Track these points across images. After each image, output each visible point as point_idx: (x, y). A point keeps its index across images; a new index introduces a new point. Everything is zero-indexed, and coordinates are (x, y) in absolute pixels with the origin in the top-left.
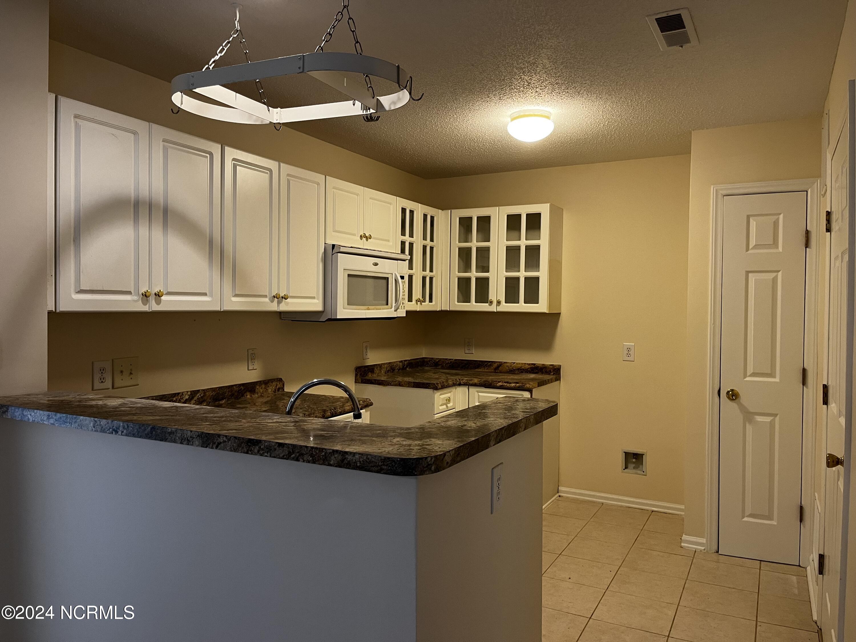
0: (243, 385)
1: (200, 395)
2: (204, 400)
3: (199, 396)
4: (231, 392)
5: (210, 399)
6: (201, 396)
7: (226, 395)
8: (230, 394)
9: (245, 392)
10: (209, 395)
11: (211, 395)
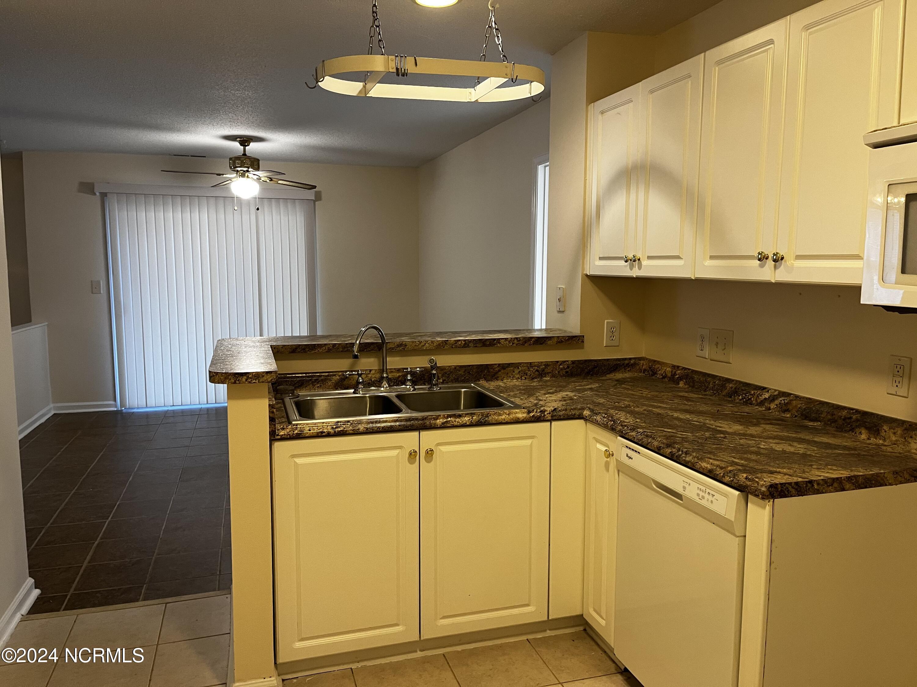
0: (857, 411)
1: (784, 400)
2: (788, 409)
3: (781, 401)
4: (832, 415)
5: (797, 412)
6: (784, 402)
7: (822, 416)
8: (829, 417)
9: (859, 426)
10: (796, 406)
11: (799, 406)
